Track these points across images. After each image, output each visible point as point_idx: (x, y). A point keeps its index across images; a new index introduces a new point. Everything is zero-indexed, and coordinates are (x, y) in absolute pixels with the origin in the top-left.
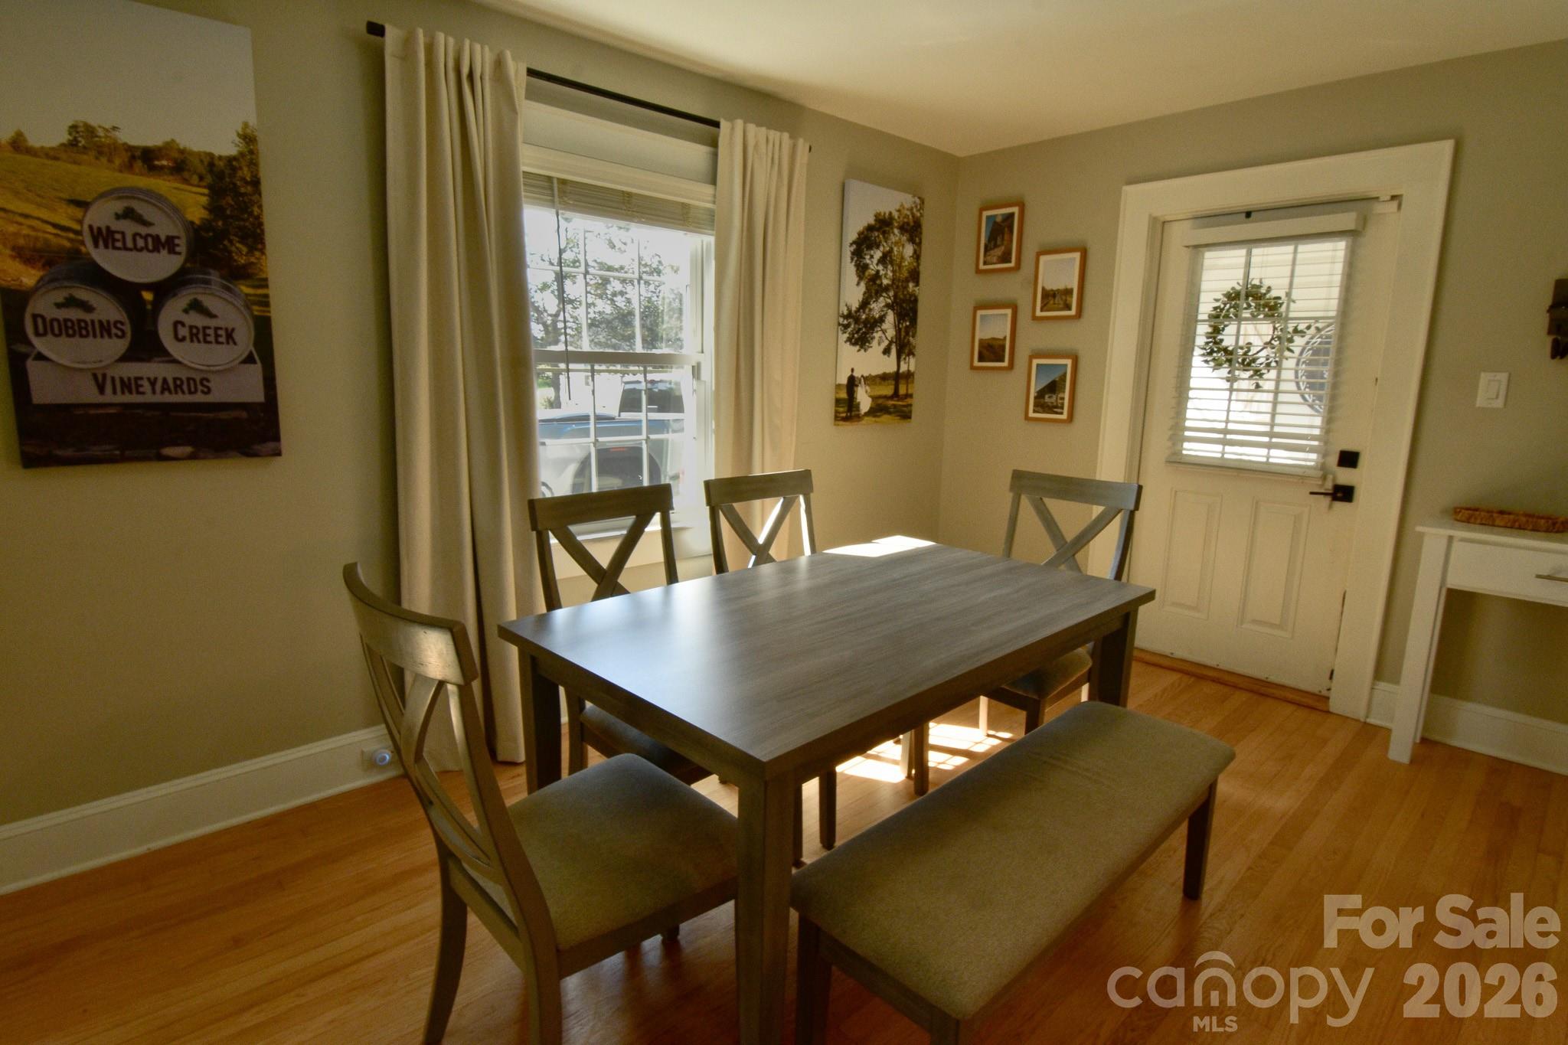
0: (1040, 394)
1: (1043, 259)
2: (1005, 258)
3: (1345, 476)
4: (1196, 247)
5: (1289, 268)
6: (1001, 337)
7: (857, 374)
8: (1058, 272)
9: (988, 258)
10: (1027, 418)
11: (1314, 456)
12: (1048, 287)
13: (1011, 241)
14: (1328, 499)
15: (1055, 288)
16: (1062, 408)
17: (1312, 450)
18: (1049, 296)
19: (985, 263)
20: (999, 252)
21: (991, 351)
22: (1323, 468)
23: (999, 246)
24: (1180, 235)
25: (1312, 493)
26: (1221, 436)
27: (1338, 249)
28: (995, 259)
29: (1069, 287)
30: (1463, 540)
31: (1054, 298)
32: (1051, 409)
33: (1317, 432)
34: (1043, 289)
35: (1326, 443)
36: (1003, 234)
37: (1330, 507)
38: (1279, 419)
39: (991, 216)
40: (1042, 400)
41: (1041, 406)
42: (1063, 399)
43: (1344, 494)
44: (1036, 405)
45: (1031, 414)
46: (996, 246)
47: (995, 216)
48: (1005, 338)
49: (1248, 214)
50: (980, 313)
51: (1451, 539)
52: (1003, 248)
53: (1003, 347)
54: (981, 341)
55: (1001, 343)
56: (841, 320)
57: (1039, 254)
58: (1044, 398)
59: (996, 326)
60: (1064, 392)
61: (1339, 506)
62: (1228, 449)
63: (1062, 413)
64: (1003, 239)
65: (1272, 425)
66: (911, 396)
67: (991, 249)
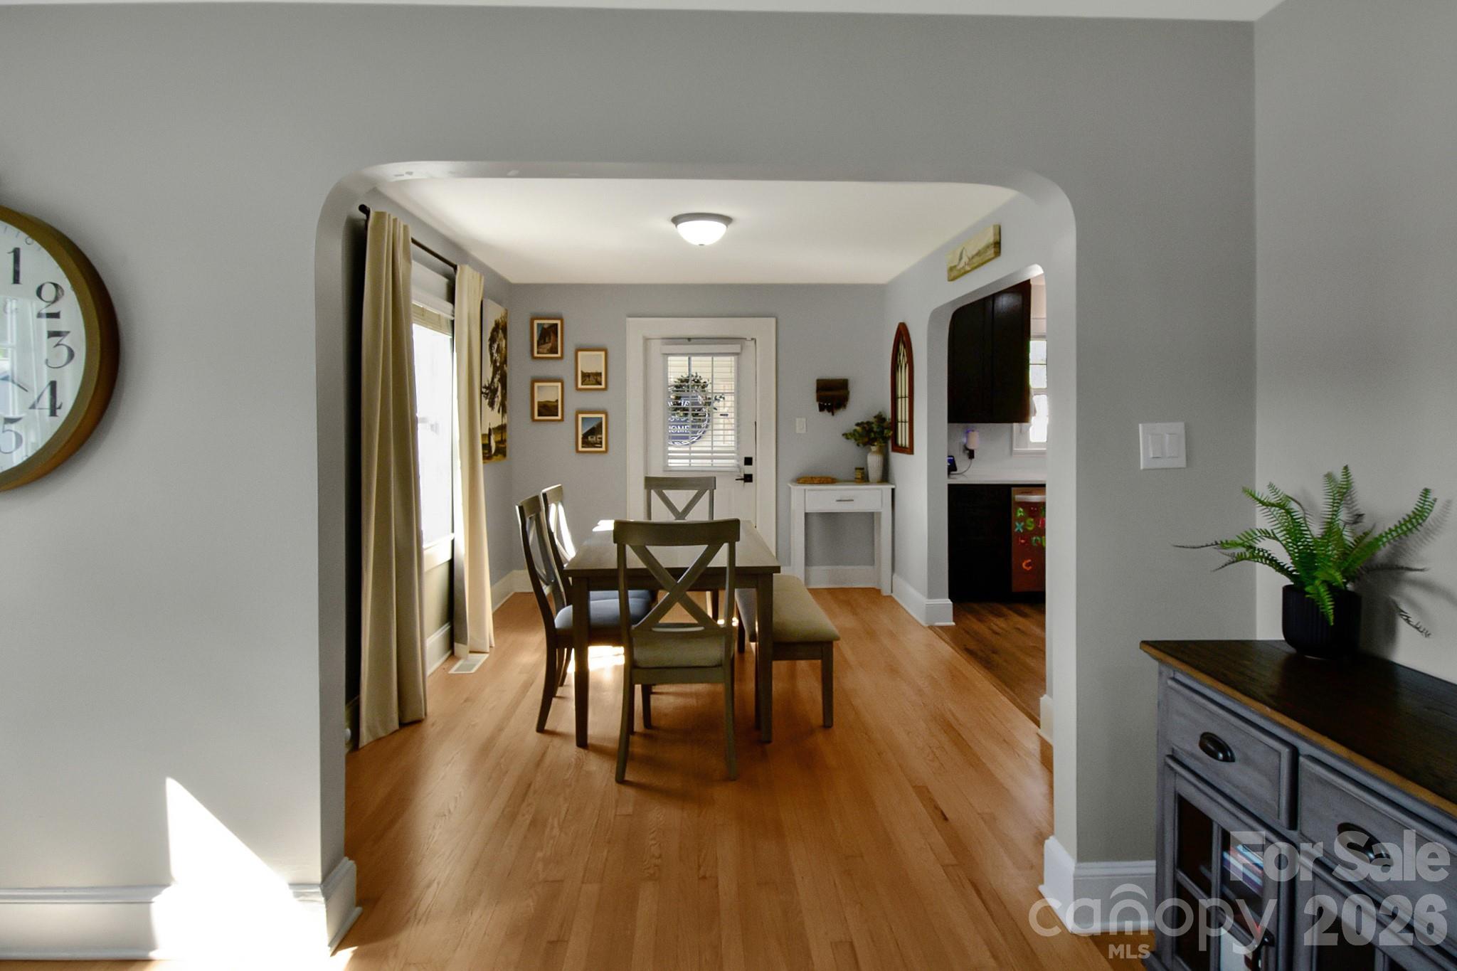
0: (585, 436)
1: (580, 353)
2: (554, 350)
3: (748, 470)
4: (666, 354)
5: (711, 368)
6: (554, 400)
7: (491, 428)
8: (591, 362)
9: (541, 350)
10: (577, 451)
11: (733, 461)
12: (585, 371)
13: (557, 341)
14: (743, 481)
15: (589, 372)
16: (601, 443)
17: (732, 458)
18: (586, 376)
19: (538, 353)
20: (548, 346)
21: (548, 409)
22: (739, 466)
23: (547, 343)
24: (656, 347)
25: (737, 480)
26: (688, 454)
27: (730, 360)
28: (545, 351)
29: (599, 371)
30: (809, 490)
31: (592, 378)
32: (593, 445)
33: (733, 449)
34: (582, 373)
35: (738, 454)
36: (550, 337)
37: (744, 485)
38: (715, 444)
39: (541, 324)
40: (586, 440)
41: (586, 443)
42: (601, 438)
43: (748, 478)
44: (583, 443)
45: (580, 449)
46: (545, 343)
47: (544, 324)
48: (557, 401)
49: (689, 339)
50: (536, 385)
51: (805, 490)
52: (550, 344)
53: (557, 407)
54: (539, 403)
55: (556, 404)
56: (484, 390)
57: (578, 350)
58: (587, 438)
59: (548, 393)
60: (601, 434)
61: (748, 484)
62: (692, 461)
63: (601, 447)
64: (550, 339)
65: (712, 447)
66: (505, 441)
67: (542, 344)
